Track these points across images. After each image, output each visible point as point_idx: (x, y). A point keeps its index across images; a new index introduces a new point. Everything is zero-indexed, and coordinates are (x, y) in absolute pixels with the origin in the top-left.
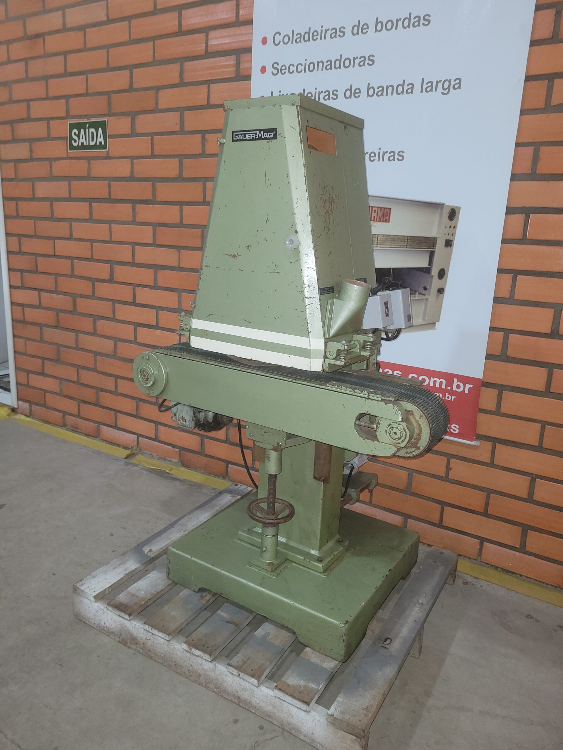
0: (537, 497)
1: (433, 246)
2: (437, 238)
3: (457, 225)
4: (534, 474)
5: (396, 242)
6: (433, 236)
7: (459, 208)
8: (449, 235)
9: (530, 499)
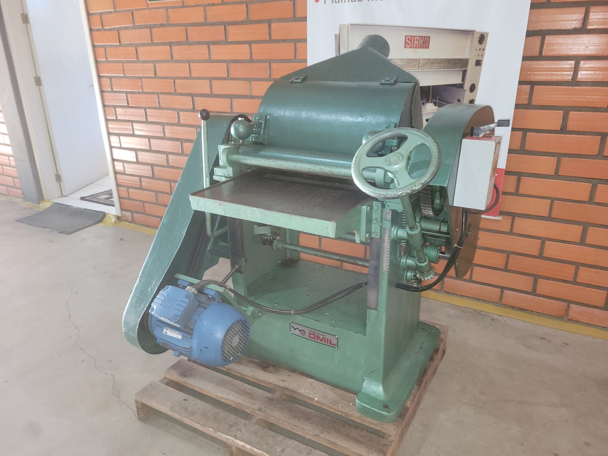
0: (546, 254)
1: (466, 66)
2: (468, 59)
3: (485, 47)
4: (544, 238)
5: (435, 64)
6: (466, 58)
7: (487, 34)
8: (479, 56)
9: (541, 256)
